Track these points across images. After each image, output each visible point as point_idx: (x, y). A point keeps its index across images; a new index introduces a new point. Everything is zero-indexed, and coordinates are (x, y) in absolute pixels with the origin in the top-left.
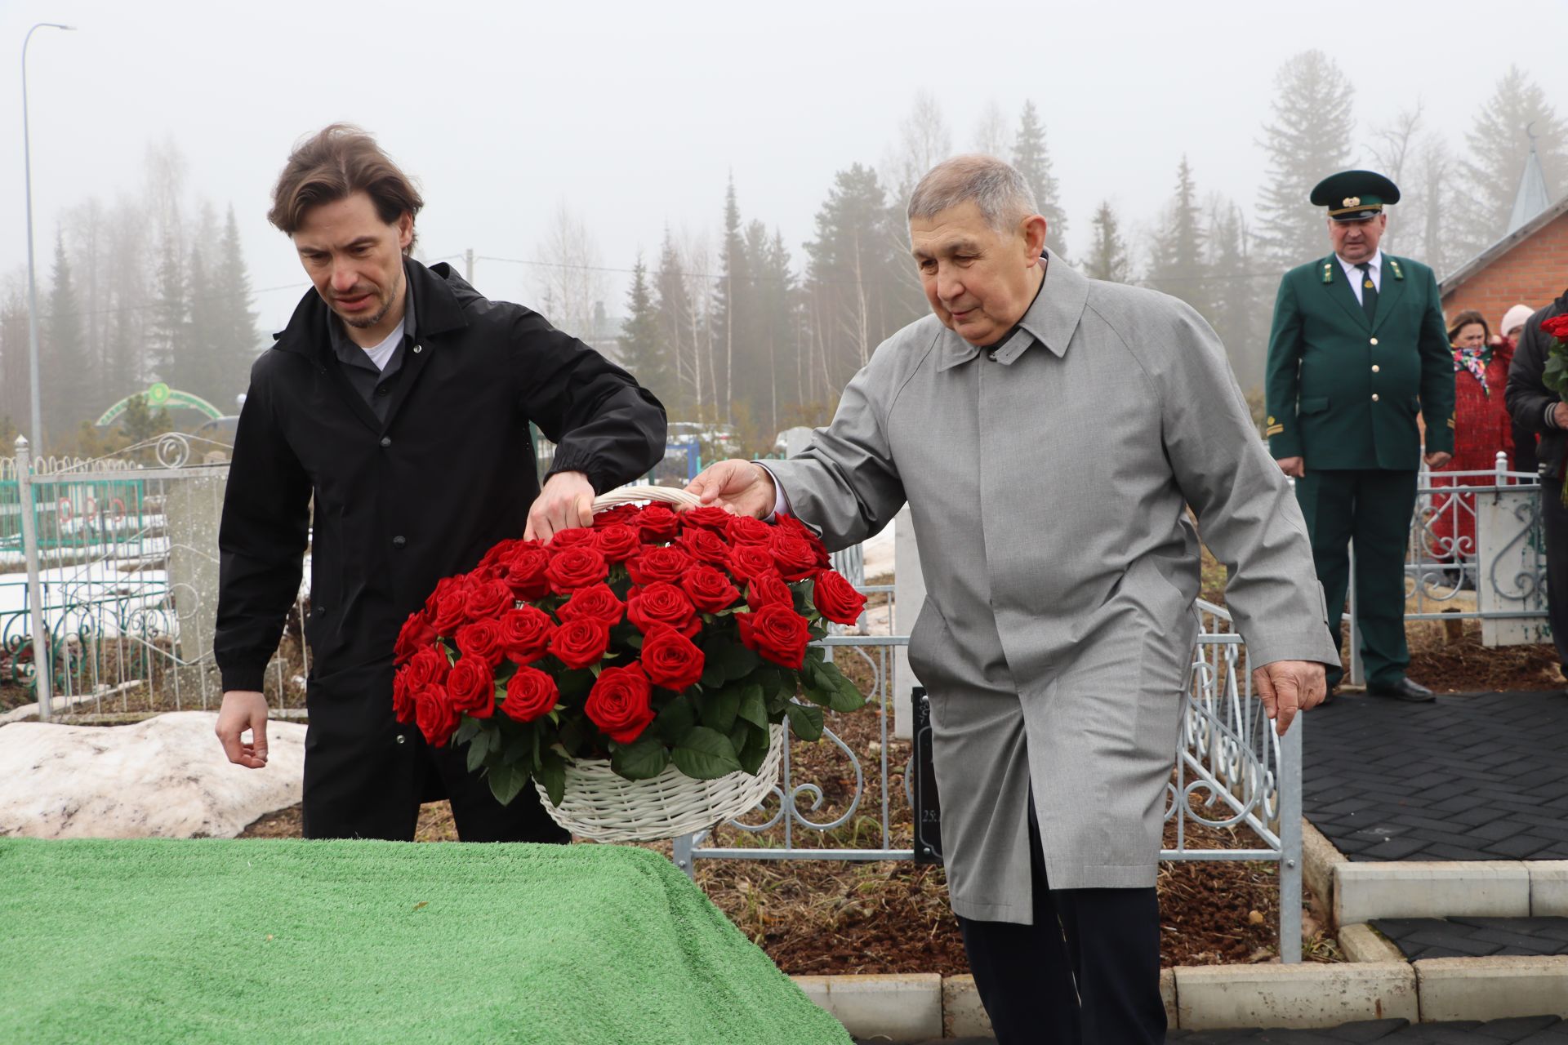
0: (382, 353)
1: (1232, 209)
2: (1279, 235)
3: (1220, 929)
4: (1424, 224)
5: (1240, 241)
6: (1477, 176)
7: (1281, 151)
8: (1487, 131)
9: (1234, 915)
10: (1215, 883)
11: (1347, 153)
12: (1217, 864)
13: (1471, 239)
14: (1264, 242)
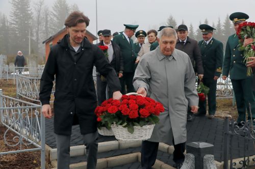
0: (76, 49)
1: (4, 16)
2: (15, 22)
3: (28, 165)
4: (45, 23)
5: (6, 23)
6: (55, 15)
7: (15, 5)
8: (56, 6)
9: (30, 162)
10: (26, 156)
11: (29, 7)
12: (25, 152)
13: (54, 27)
14: (12, 24)
